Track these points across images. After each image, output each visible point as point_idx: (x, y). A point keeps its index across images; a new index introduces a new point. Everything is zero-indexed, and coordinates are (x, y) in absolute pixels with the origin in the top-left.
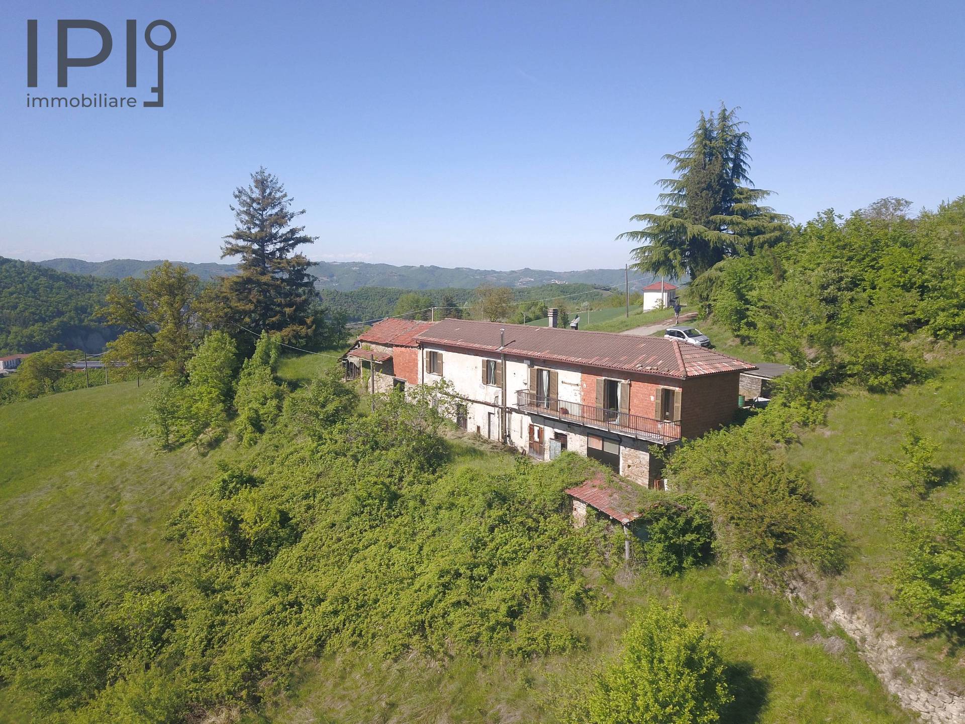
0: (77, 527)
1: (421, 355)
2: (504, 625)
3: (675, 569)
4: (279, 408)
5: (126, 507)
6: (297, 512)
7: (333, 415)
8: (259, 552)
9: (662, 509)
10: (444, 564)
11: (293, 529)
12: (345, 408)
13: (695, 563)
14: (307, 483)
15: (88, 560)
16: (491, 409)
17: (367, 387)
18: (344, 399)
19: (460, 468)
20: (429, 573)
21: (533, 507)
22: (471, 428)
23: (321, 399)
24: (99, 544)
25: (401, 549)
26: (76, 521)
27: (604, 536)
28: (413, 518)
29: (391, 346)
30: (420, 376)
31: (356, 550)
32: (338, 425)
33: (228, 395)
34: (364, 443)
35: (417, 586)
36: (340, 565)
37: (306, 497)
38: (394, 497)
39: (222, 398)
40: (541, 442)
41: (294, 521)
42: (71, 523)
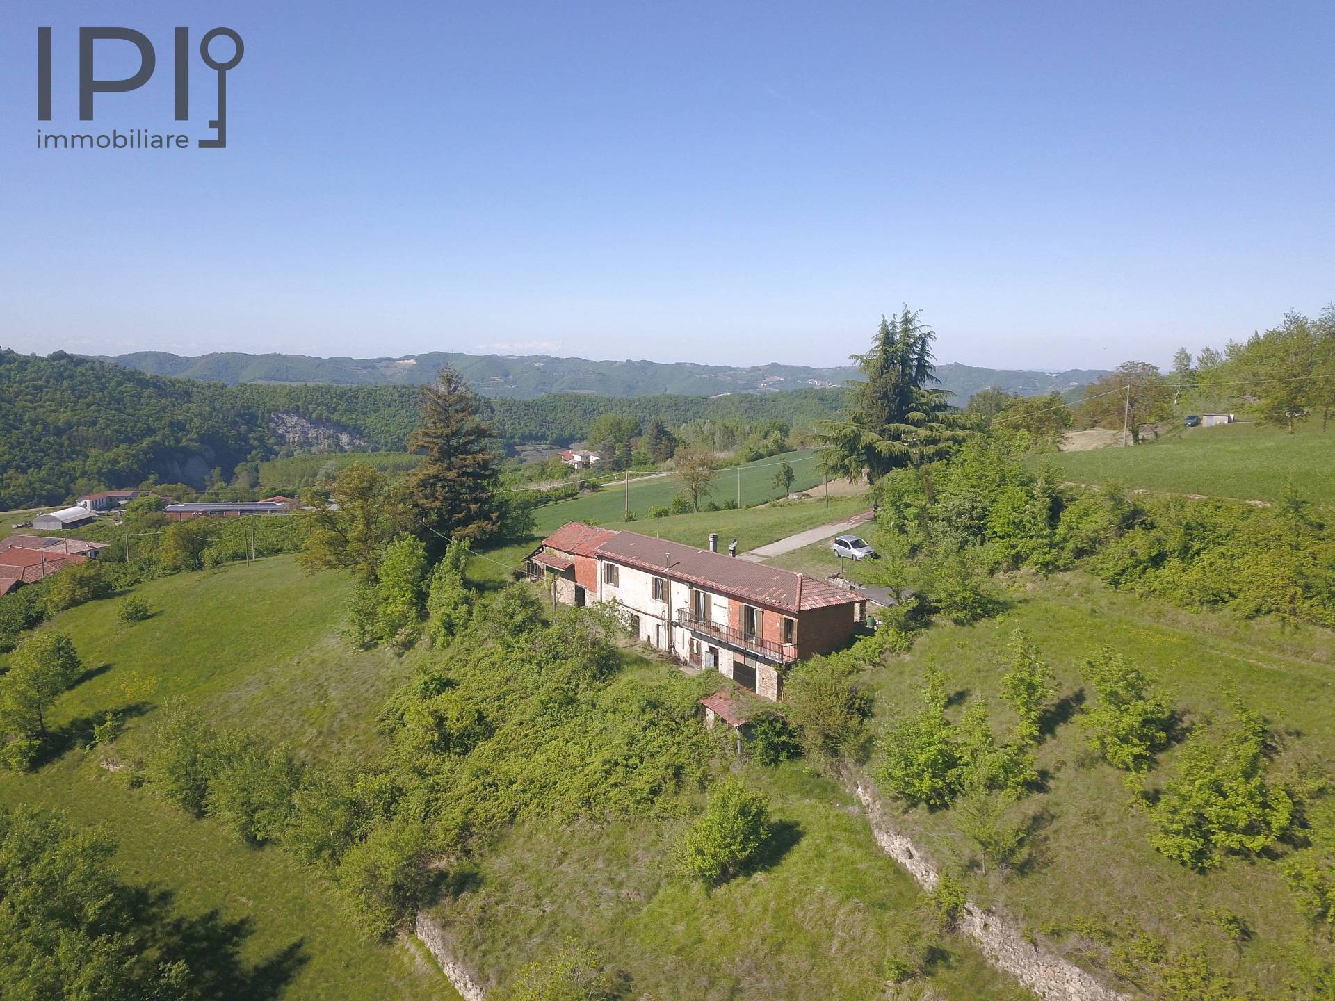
0: (293, 721)
1: (600, 566)
2: (646, 799)
3: (772, 761)
4: (470, 613)
5: (334, 703)
6: (491, 713)
7: (520, 626)
8: (460, 744)
9: (764, 717)
10: (606, 755)
11: (487, 725)
12: (530, 619)
13: (788, 758)
14: (499, 686)
15: (311, 750)
16: (660, 622)
17: (550, 590)
18: (530, 610)
19: (624, 679)
20: (596, 762)
21: (676, 711)
22: (643, 637)
23: (510, 610)
24: (317, 736)
25: (575, 744)
26: (292, 715)
27: (726, 736)
28: (586, 719)
29: (573, 554)
30: (599, 585)
31: (540, 744)
32: (525, 635)
33: (421, 598)
34: (547, 653)
35: (586, 772)
36: (527, 755)
37: (498, 699)
38: (571, 701)
39: (415, 600)
40: (699, 653)
41: (488, 720)
42: (287, 717)
